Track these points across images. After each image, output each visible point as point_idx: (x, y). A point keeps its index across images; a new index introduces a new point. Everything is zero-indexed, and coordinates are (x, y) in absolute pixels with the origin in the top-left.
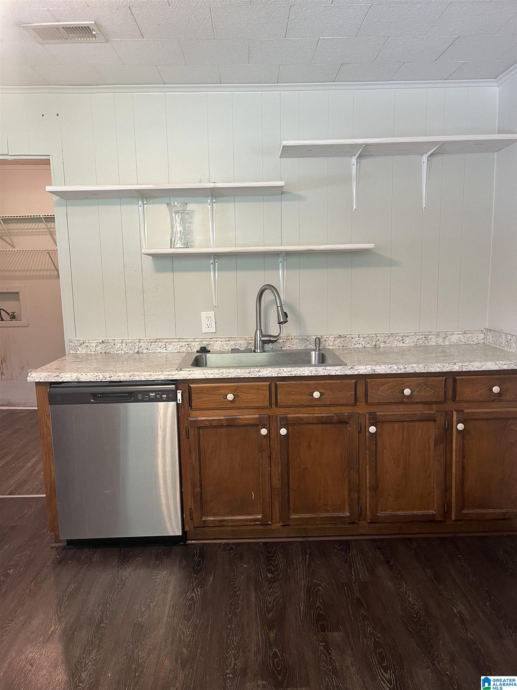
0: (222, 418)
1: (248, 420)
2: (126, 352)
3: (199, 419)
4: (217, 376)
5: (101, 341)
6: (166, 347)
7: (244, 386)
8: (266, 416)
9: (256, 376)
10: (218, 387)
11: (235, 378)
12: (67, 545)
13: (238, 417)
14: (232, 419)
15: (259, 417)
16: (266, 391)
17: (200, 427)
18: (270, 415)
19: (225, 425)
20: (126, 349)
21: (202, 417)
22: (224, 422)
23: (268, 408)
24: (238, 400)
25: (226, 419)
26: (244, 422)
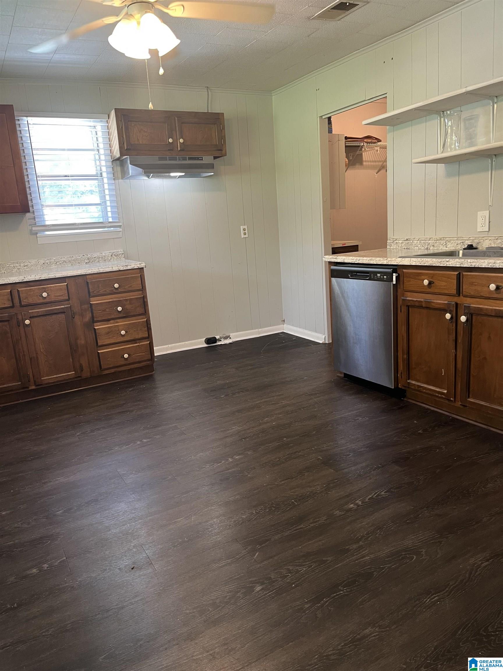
0: (422, 300)
1: (439, 304)
2: (420, 248)
3: (407, 299)
4: (418, 264)
5: (406, 239)
6: (446, 245)
7: (439, 274)
8: (454, 303)
9: (444, 265)
10: (421, 273)
11: (429, 266)
12: (344, 377)
13: (433, 301)
14: (428, 302)
15: (448, 303)
16: (454, 280)
17: (409, 306)
18: (459, 303)
19: (424, 306)
20: (419, 246)
21: (410, 297)
22: (423, 304)
23: (456, 296)
24: (433, 286)
25: (425, 301)
26: (437, 306)
